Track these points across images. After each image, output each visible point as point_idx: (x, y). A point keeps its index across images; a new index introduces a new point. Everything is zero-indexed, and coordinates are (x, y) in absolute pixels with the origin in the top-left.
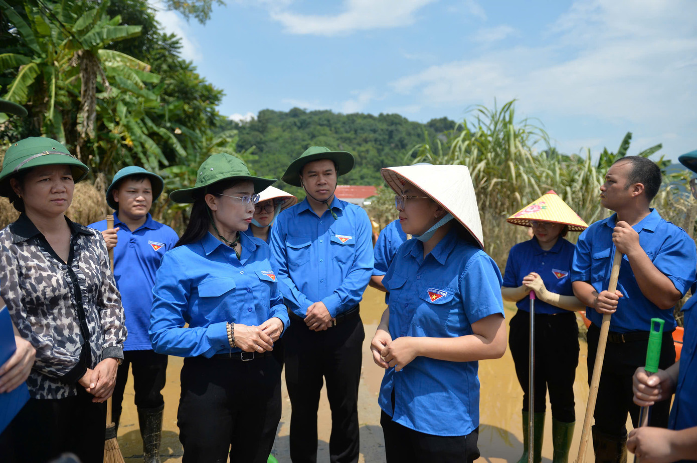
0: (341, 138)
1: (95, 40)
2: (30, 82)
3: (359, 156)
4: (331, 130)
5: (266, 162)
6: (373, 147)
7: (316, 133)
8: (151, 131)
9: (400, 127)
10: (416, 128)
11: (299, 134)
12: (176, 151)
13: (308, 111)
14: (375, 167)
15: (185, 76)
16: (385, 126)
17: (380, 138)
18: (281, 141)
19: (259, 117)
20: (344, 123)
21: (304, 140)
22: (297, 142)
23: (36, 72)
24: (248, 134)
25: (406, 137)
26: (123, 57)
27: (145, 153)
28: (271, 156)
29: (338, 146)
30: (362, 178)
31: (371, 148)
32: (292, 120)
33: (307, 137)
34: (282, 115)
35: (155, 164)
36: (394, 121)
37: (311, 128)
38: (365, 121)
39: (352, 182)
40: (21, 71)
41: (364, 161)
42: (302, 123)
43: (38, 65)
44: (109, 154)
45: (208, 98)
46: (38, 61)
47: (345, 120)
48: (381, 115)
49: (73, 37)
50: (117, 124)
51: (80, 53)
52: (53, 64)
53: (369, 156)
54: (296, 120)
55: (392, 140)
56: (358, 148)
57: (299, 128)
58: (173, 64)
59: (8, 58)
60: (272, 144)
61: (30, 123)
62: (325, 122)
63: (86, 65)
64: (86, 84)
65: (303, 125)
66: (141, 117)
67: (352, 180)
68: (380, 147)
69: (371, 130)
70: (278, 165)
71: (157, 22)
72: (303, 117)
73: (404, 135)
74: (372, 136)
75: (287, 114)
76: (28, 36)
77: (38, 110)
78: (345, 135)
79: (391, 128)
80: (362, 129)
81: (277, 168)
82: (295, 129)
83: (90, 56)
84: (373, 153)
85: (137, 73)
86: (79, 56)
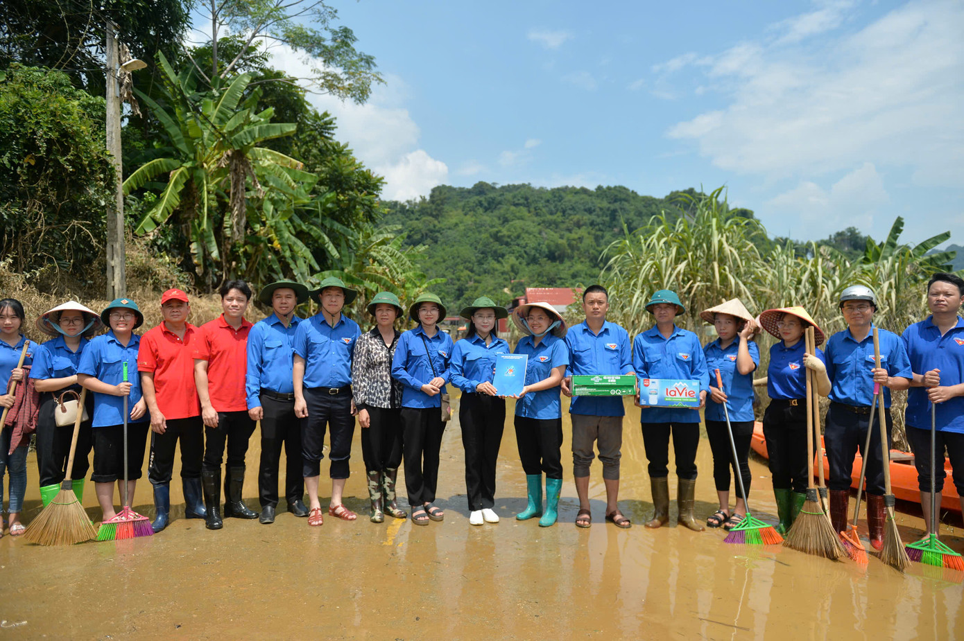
0: (544, 222)
1: (246, 139)
2: (181, 188)
3: (569, 245)
4: (529, 212)
5: (442, 257)
6: (589, 233)
7: (509, 216)
8: (298, 229)
9: (626, 205)
10: (650, 205)
11: (486, 218)
12: (329, 252)
13: (498, 186)
14: (591, 260)
15: (339, 163)
16: (605, 204)
17: (599, 220)
18: (461, 227)
19: (432, 196)
20: (548, 201)
21: (493, 226)
22: (483, 229)
23: (186, 176)
24: (417, 219)
25: (635, 218)
26: (274, 155)
27: (294, 258)
28: (448, 249)
29: (540, 233)
30: (574, 276)
31: (586, 235)
32: (476, 198)
33: (497, 221)
34: (463, 193)
35: (305, 269)
36: (617, 197)
37: (502, 210)
38: (577, 198)
39: (559, 282)
40: (173, 177)
41: (576, 253)
42: (489, 203)
43: (188, 169)
44: (254, 259)
45: (366, 187)
46: (189, 164)
47: (549, 196)
48: (599, 188)
49: (224, 137)
50: (264, 224)
51: (229, 152)
52: (203, 166)
53: (582, 246)
54: (482, 199)
55: (615, 223)
56: (567, 234)
57: (486, 209)
58: (324, 149)
59: (159, 164)
60: (449, 232)
61: (178, 230)
62: (522, 201)
63: (236, 165)
64: (236, 186)
65: (491, 206)
66: (290, 216)
67: (560, 279)
68: (599, 233)
69: (585, 210)
70: (458, 260)
71: (307, 103)
72: (492, 195)
73: (632, 215)
74: (587, 218)
75: (469, 191)
76: (176, 136)
77: (186, 216)
78: (549, 217)
79: (612, 207)
80: (573, 209)
81: (457, 264)
82: (481, 210)
83: (239, 156)
84: (589, 241)
85: (289, 171)
86: (228, 155)
